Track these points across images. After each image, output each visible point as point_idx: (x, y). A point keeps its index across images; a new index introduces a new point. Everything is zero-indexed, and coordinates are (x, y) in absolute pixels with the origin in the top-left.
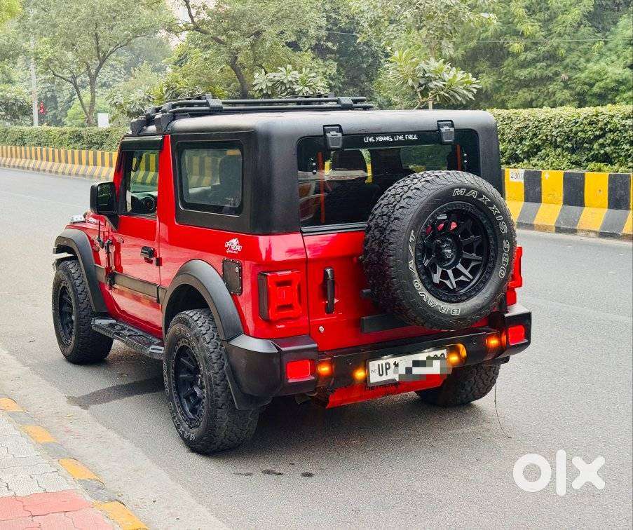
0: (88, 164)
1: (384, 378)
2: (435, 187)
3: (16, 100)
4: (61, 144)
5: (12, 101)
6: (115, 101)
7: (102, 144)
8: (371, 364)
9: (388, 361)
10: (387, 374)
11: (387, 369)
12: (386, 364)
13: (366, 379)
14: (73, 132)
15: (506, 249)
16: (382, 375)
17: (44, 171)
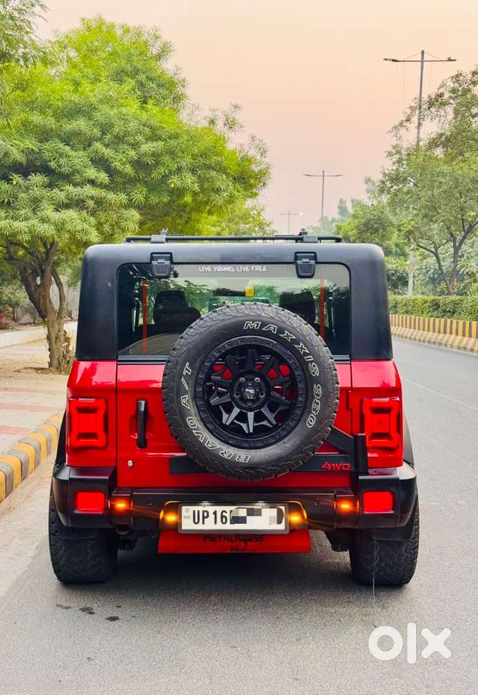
0: (439, 332)
1: (200, 527)
2: (220, 318)
3: (396, 271)
4: (422, 312)
5: (392, 272)
6: (468, 270)
7: (454, 313)
8: (184, 508)
9: (207, 508)
10: (203, 523)
11: (204, 518)
12: (204, 512)
13: (178, 525)
14: (433, 301)
15: (318, 395)
16: (198, 523)
17: (406, 337)
